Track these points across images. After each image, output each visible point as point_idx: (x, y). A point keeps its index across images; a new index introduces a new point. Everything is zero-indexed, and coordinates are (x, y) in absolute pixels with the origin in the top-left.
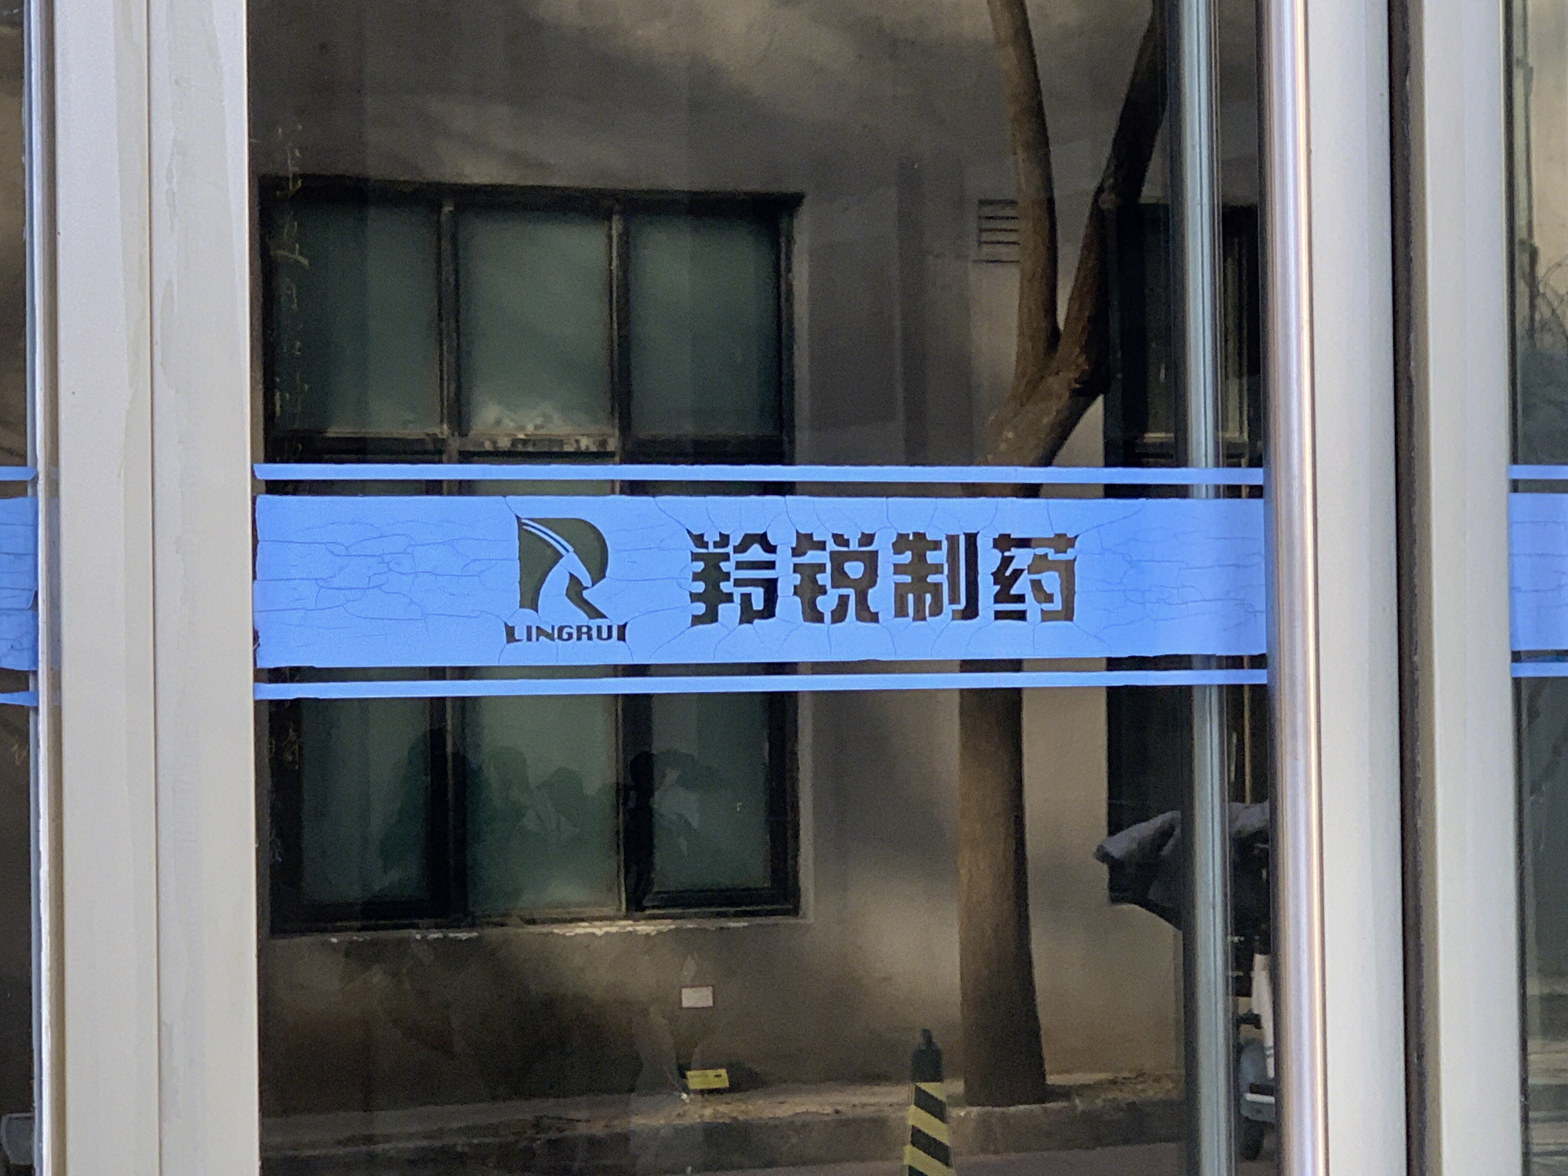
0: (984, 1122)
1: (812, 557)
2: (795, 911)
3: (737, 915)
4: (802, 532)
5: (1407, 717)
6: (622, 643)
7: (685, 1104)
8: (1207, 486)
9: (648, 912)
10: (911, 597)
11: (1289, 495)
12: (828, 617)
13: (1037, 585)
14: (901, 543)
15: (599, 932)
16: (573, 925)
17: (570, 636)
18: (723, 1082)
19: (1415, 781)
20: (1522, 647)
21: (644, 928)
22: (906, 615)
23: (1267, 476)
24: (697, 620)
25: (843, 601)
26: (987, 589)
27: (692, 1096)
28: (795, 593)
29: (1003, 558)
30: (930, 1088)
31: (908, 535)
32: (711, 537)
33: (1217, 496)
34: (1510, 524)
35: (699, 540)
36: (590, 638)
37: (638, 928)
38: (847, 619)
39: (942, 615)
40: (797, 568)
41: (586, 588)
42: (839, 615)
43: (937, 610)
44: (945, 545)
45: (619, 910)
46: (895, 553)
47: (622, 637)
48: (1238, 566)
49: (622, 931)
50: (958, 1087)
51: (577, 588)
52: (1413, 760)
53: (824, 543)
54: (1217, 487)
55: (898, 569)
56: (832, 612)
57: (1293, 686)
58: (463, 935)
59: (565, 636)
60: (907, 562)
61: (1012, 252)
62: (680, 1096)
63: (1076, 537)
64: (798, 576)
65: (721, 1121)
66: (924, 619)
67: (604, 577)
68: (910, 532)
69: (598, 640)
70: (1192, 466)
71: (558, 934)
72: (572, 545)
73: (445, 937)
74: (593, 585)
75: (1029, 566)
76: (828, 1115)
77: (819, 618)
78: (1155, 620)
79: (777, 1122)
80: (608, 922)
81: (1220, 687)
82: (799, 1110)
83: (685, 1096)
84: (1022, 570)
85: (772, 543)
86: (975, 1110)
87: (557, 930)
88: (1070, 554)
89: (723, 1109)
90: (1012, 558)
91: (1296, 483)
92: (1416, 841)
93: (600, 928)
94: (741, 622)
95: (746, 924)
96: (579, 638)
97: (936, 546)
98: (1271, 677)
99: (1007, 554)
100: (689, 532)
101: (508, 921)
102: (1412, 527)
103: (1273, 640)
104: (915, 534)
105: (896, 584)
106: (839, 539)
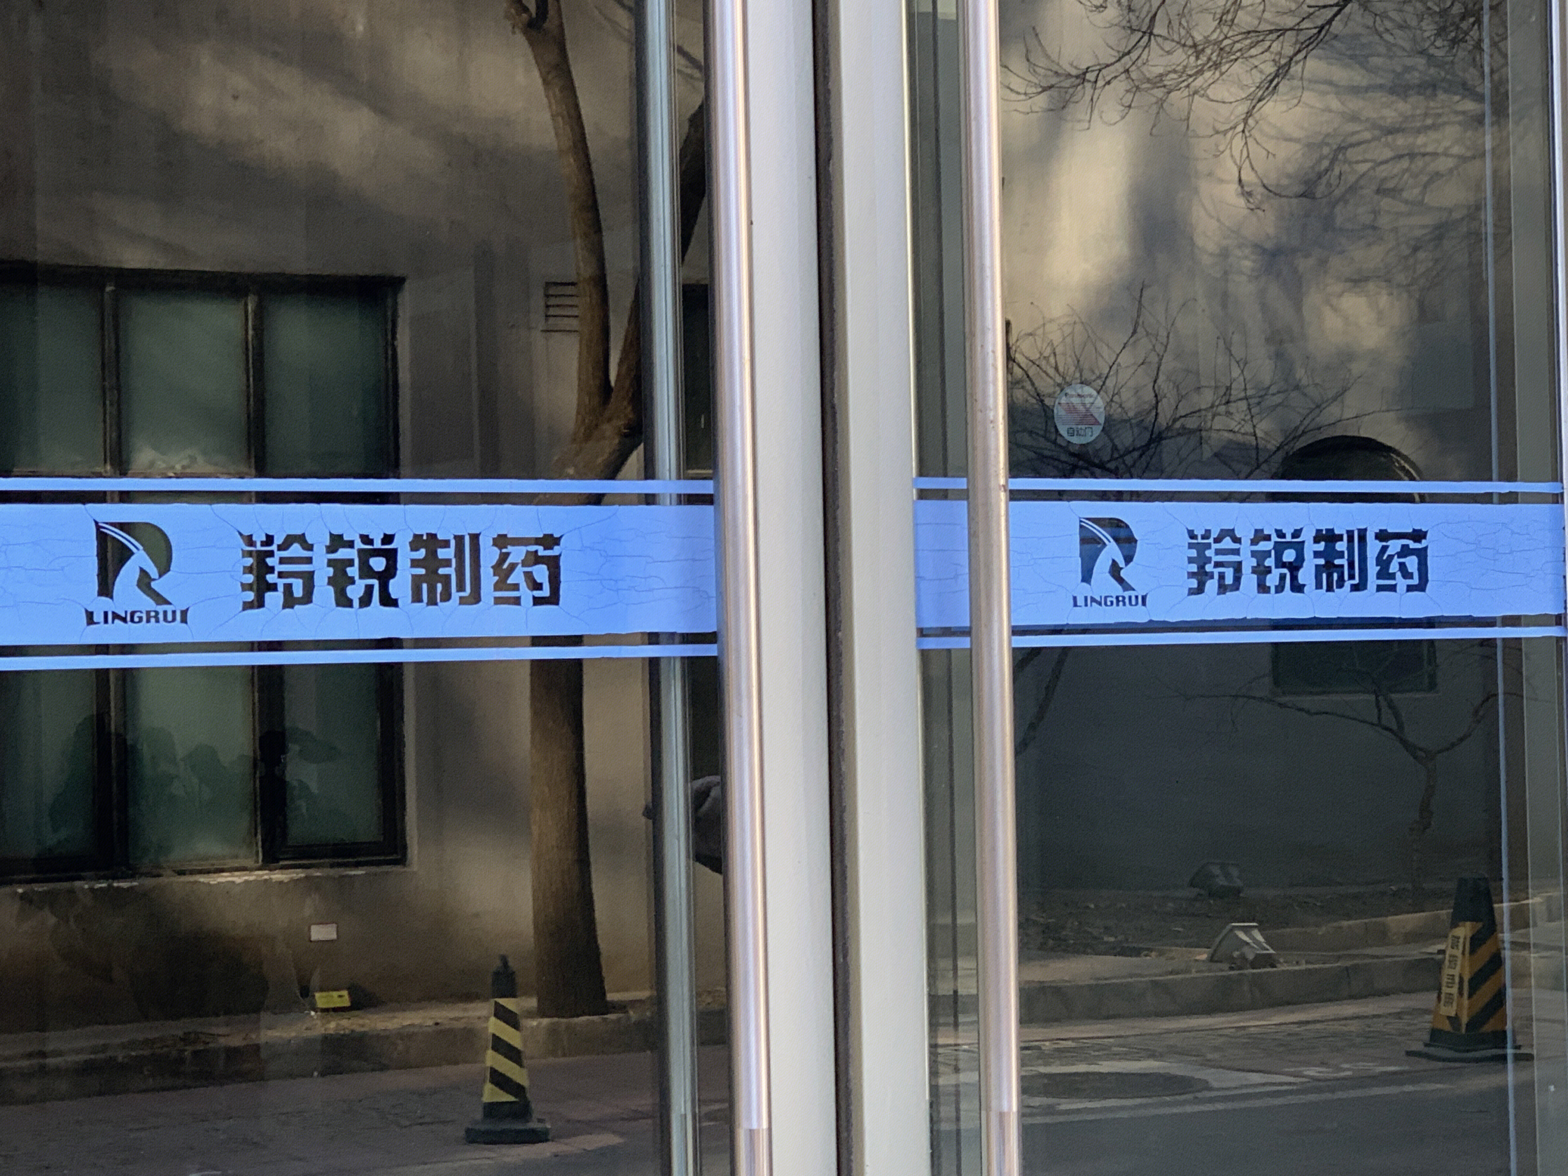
0: (553, 1031)
1: (343, 553)
2: (402, 860)
3: (357, 865)
4: (334, 532)
5: (833, 682)
6: (184, 625)
7: (314, 1020)
8: (671, 495)
9: (281, 863)
10: (425, 586)
11: (734, 502)
12: (356, 603)
13: (529, 576)
14: (417, 542)
15: (238, 880)
16: (216, 875)
17: (141, 618)
18: (346, 1002)
19: (840, 734)
20: (927, 624)
21: (278, 876)
22: (421, 601)
23: (717, 487)
24: (248, 606)
25: (369, 589)
26: (488, 579)
27: (319, 1013)
28: (329, 584)
29: (501, 553)
30: (508, 1003)
31: (422, 535)
32: (259, 538)
33: (680, 503)
34: (916, 525)
35: (249, 540)
36: (157, 621)
37: (272, 876)
38: (372, 604)
39: (451, 601)
40: (331, 563)
41: (154, 580)
42: (366, 601)
43: (447, 596)
44: (453, 543)
45: (257, 862)
46: (412, 550)
47: (184, 620)
48: (694, 560)
49: (259, 879)
50: (532, 1003)
51: (147, 580)
52: (838, 717)
53: (353, 542)
54: (679, 496)
55: (415, 563)
56: (360, 599)
57: (738, 658)
58: (124, 885)
59: (136, 619)
60: (421, 557)
61: (574, 324)
62: (309, 1014)
63: (561, 537)
64: (331, 570)
65: (342, 1032)
66: (436, 604)
67: (169, 570)
68: (424, 532)
69: (165, 623)
70: (659, 479)
71: (203, 883)
72: (142, 545)
73: (110, 886)
74: (160, 576)
75: (522, 561)
76: (429, 1026)
77: (349, 603)
78: (627, 605)
79: (388, 1033)
80: (248, 872)
81: (683, 658)
82: (406, 1023)
83: (313, 1013)
84: (517, 564)
85: (310, 542)
86: (546, 1021)
87: (202, 879)
88: (556, 551)
89: (345, 1023)
90: (508, 554)
91: (739, 492)
92: (841, 783)
93: (239, 876)
94: (284, 607)
95: (364, 872)
96: (148, 621)
97: (446, 544)
98: (721, 650)
99: (504, 550)
100: (241, 534)
101: (161, 871)
102: (836, 527)
103: (722, 619)
104: (427, 534)
105: (413, 575)
106: (366, 539)
